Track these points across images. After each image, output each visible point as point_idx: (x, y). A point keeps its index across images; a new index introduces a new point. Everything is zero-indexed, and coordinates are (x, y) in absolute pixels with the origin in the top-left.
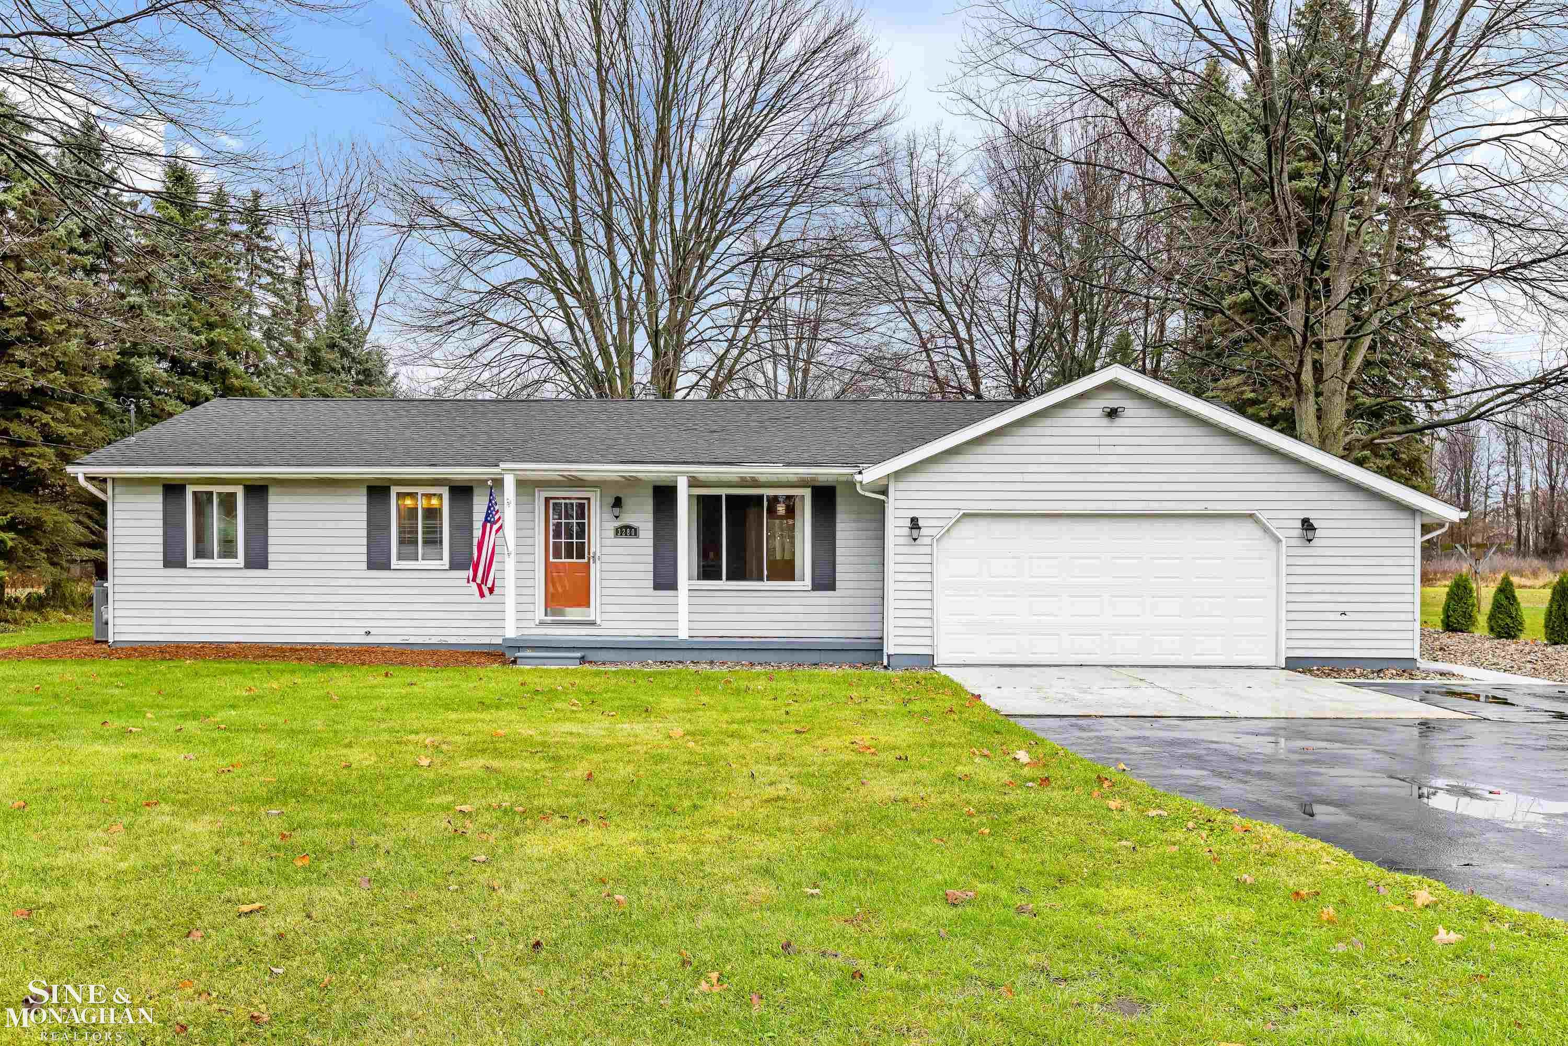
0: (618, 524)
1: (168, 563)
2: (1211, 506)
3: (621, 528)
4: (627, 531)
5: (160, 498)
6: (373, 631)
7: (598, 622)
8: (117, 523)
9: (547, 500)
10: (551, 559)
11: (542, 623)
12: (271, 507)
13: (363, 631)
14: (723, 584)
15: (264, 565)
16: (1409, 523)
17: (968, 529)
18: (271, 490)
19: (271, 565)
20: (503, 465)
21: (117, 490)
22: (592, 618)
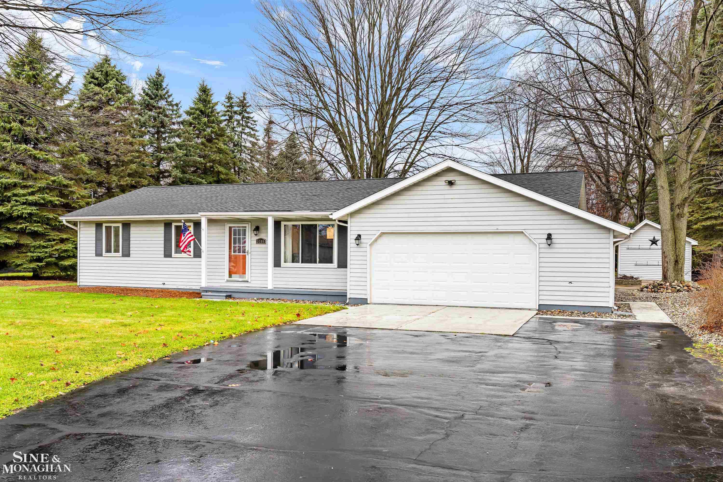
0: (258, 238)
1: (97, 255)
2: (500, 228)
3: (259, 240)
4: (261, 241)
5: (94, 229)
6: (166, 283)
7: (249, 281)
8: (81, 239)
9: (230, 228)
10: (233, 253)
11: (228, 281)
12: (131, 232)
13: (161, 283)
14: (300, 265)
15: (128, 255)
16: (606, 236)
17: (385, 240)
18: (132, 225)
19: (131, 255)
20: (200, 214)
21: (81, 226)
22: (246, 279)
